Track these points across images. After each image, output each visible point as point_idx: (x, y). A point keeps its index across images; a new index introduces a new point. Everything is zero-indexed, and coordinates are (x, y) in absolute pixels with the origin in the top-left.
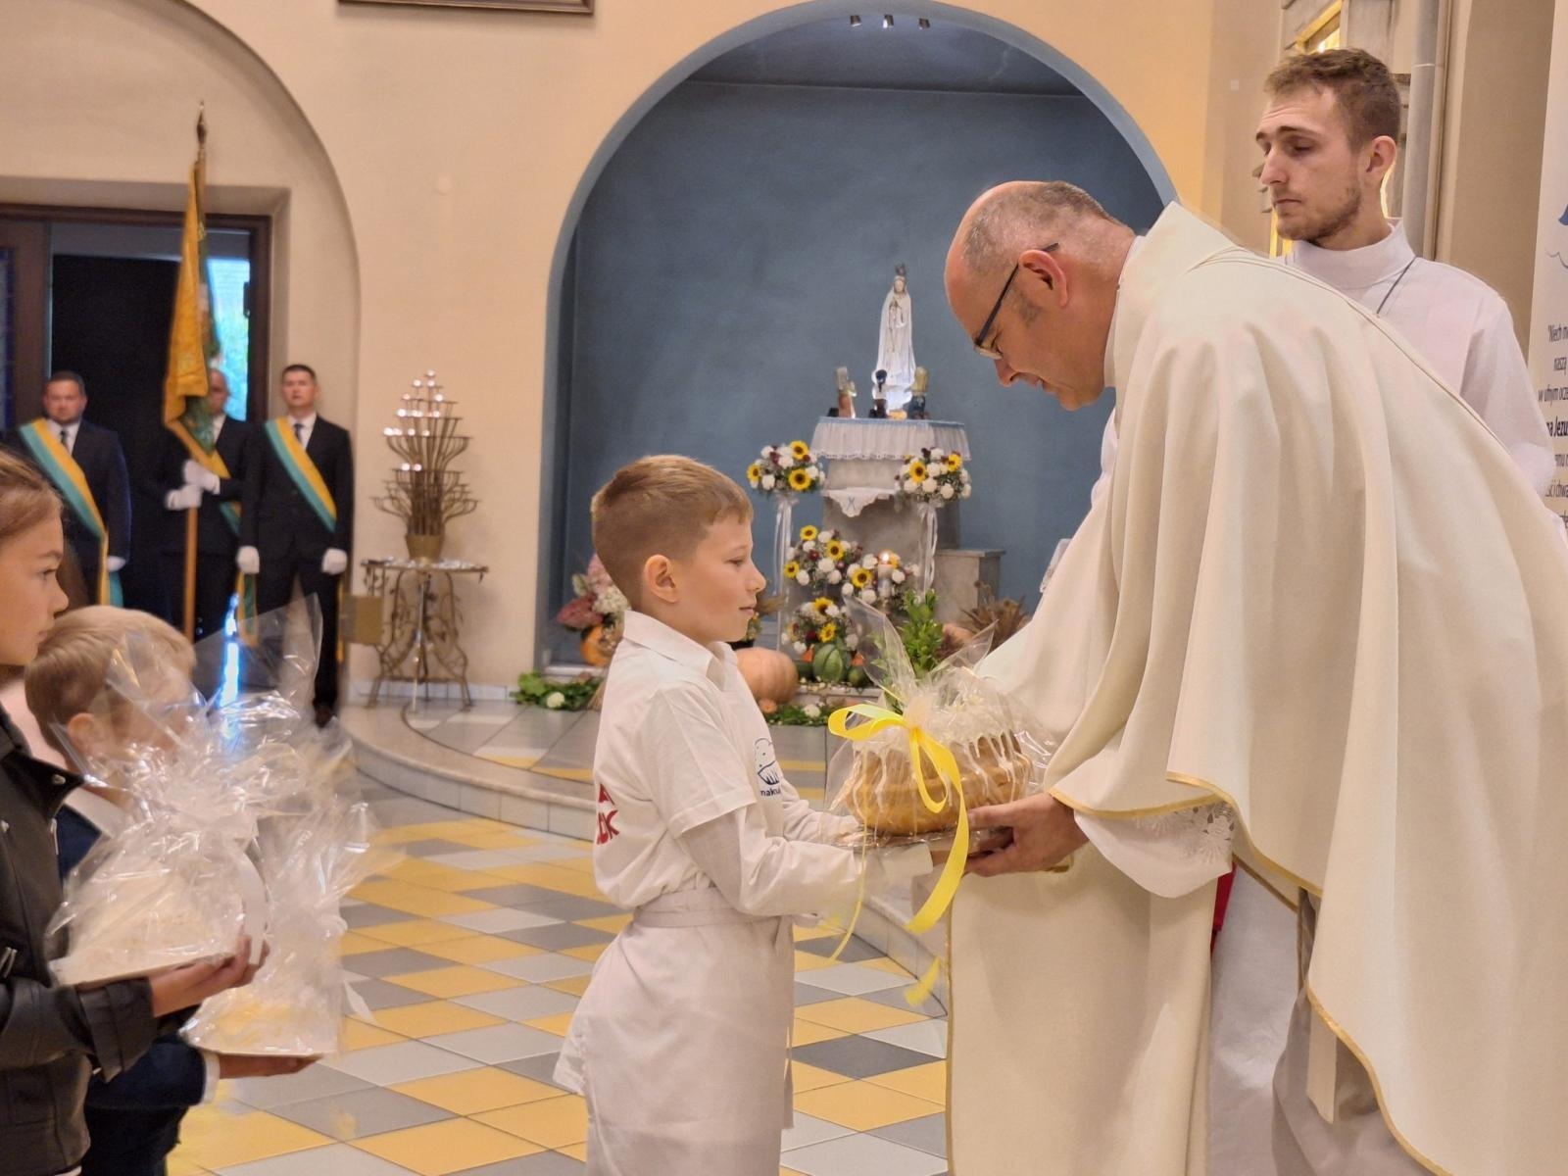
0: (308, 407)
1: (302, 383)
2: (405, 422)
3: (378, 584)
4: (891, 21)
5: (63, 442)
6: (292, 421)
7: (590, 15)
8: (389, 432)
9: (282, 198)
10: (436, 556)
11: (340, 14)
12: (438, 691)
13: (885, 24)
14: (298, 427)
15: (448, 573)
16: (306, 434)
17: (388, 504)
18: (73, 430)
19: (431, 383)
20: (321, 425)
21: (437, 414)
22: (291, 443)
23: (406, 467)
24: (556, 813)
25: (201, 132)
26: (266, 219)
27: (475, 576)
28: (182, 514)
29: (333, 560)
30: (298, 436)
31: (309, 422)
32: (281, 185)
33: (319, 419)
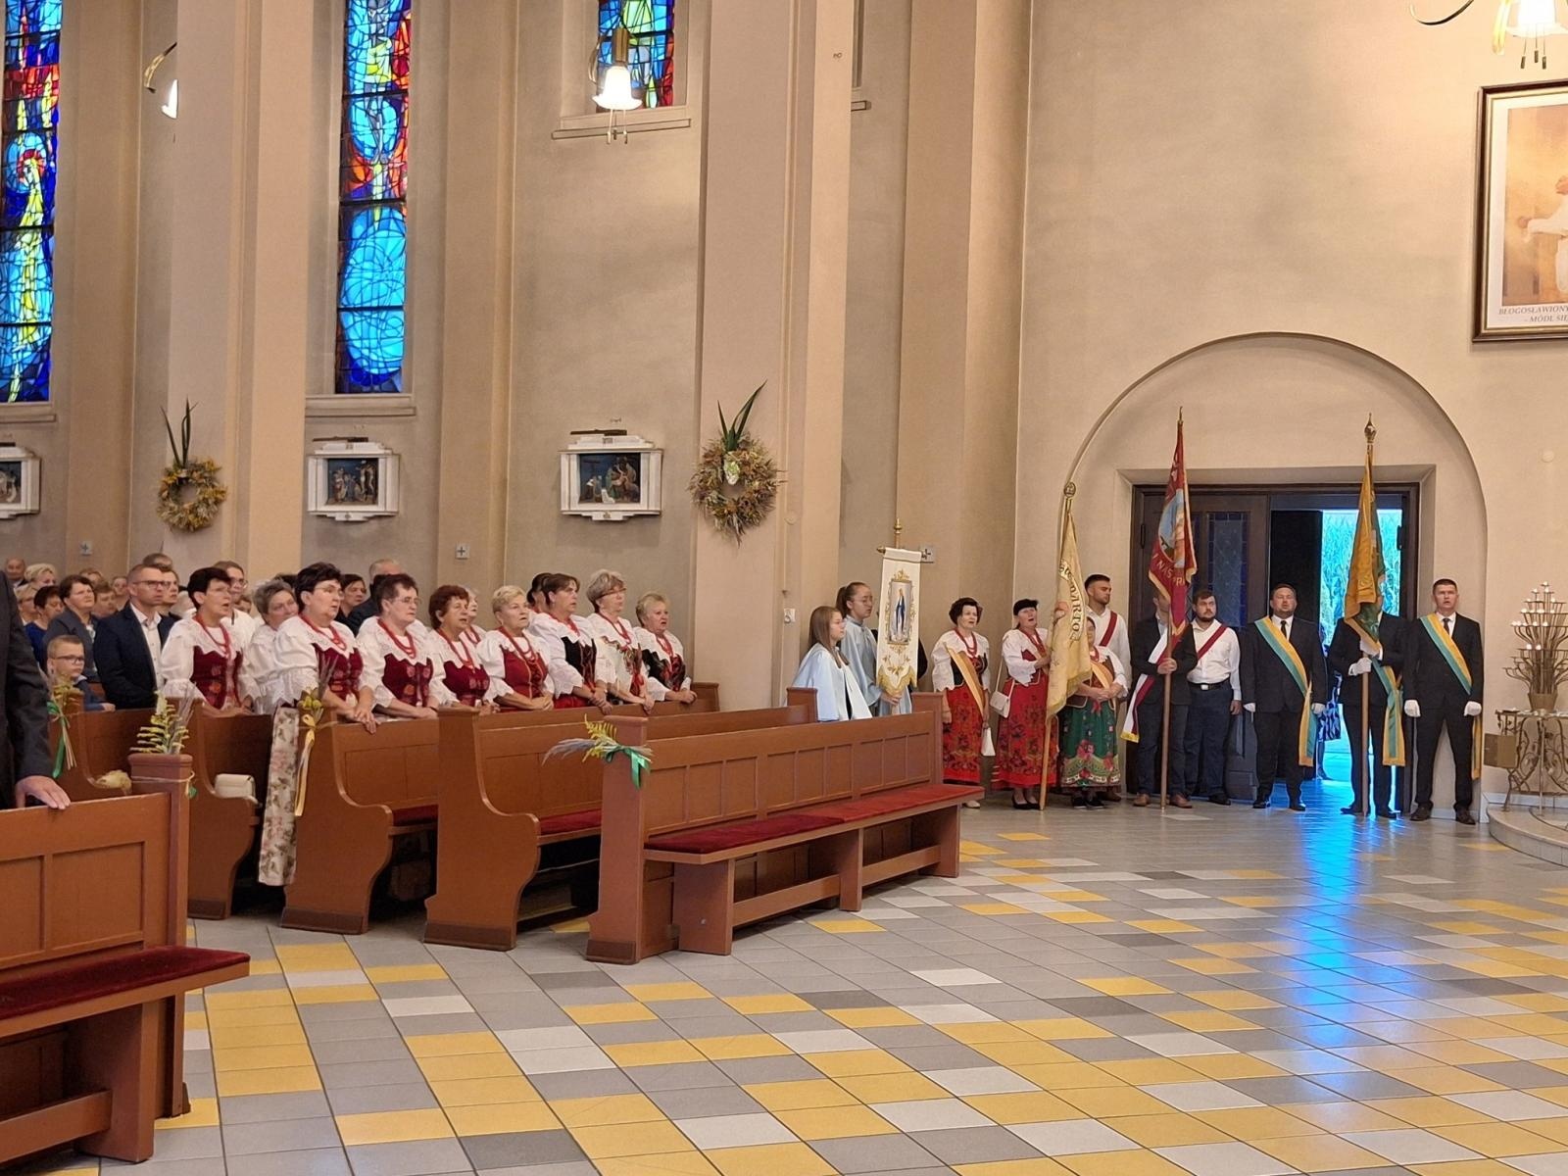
0: (1451, 610)
1: (1450, 592)
2: (1531, 616)
3: (1512, 726)
5: (1283, 630)
6: (1443, 617)
8: (1514, 624)
9: (1431, 470)
10: (1551, 708)
11: (1474, 351)
12: (1555, 802)
14: (1446, 621)
16: (1451, 626)
17: (1516, 672)
18: (1289, 620)
19: (1547, 590)
20: (1460, 619)
21: (1552, 611)
22: (1441, 632)
23: (1529, 647)
25: (1370, 434)
26: (1416, 485)
28: (1360, 676)
29: (1472, 707)
30: (1446, 627)
31: (1453, 617)
32: (1428, 462)
33: (1457, 615)
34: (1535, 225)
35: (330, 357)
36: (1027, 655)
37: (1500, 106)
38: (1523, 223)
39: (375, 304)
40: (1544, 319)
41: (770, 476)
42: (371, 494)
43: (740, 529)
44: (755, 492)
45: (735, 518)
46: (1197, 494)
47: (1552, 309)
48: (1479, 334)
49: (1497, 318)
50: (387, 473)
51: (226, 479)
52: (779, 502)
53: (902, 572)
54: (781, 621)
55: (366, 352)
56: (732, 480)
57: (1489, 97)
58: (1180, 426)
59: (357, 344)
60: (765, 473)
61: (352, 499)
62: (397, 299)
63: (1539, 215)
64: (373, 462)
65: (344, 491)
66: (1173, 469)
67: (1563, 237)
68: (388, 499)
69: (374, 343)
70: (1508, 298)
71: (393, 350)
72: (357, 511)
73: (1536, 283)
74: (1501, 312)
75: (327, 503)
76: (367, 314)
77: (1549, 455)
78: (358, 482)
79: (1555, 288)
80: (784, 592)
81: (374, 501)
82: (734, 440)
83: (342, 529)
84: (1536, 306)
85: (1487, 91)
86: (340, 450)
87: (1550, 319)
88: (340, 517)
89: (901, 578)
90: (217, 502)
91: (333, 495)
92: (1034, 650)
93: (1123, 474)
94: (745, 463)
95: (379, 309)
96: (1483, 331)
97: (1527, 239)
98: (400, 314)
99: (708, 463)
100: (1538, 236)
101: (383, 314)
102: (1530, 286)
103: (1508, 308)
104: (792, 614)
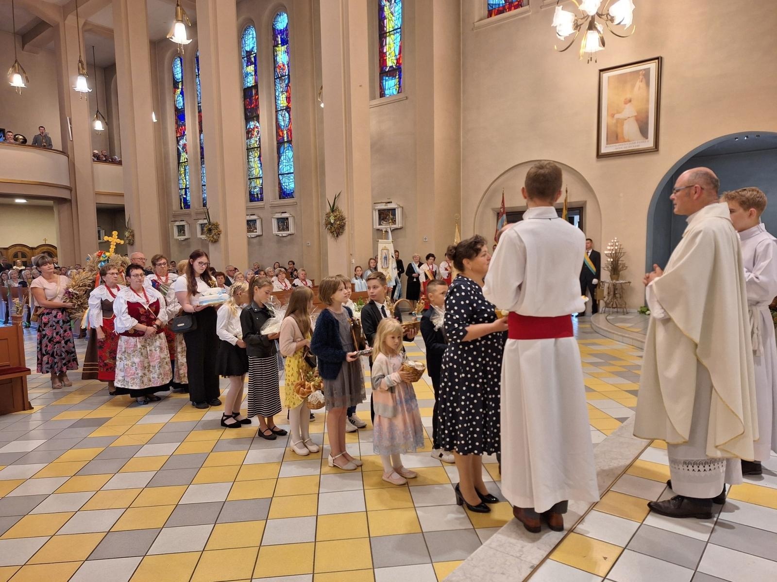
0: (590, 249)
2: (610, 250)
3: (603, 286)
4: (747, 137)
7: (658, 151)
8: (607, 252)
9: (585, 202)
10: (617, 280)
11: (597, 161)
12: (619, 310)
13: (746, 138)
14: (588, 252)
15: (621, 283)
17: (606, 269)
19: (616, 241)
20: (593, 251)
21: (616, 248)
22: (586, 256)
23: (609, 260)
24: (624, 338)
25: (567, 191)
26: (582, 207)
27: (628, 284)
29: (595, 281)
30: (587, 254)
31: (590, 251)
32: (585, 200)
33: (593, 250)
34: (617, 116)
35: (277, 188)
36: (446, 269)
37: (605, 75)
38: (613, 116)
39: (287, 172)
40: (620, 148)
41: (343, 220)
42: (287, 228)
43: (337, 236)
44: (339, 225)
45: (335, 233)
46: (509, 215)
47: (622, 145)
48: (599, 156)
49: (604, 150)
50: (291, 221)
51: (221, 227)
52: (346, 228)
53: (385, 247)
54: (350, 263)
55: (285, 187)
56: (332, 221)
57: (601, 73)
58: (503, 194)
59: (283, 184)
60: (341, 219)
61: (283, 230)
62: (292, 171)
63: (618, 112)
64: (287, 219)
65: (281, 227)
66: (501, 208)
67: (626, 119)
68: (292, 230)
69: (287, 184)
70: (609, 142)
71: (292, 186)
72: (284, 233)
73: (617, 137)
74: (606, 147)
75: (278, 231)
76: (285, 175)
77: (621, 195)
78: (284, 224)
79: (623, 138)
80: (351, 254)
81: (289, 231)
82: (333, 210)
83: (282, 238)
84: (617, 144)
85: (601, 71)
86: (279, 216)
87: (622, 148)
88: (280, 235)
89: (385, 249)
90: (219, 234)
91: (279, 230)
92: (448, 268)
93: (493, 210)
94: (335, 216)
95: (288, 174)
96: (600, 154)
97: (614, 121)
98: (293, 175)
99: (327, 217)
100: (618, 120)
101: (289, 175)
102: (615, 137)
103: (608, 145)
104: (353, 261)
